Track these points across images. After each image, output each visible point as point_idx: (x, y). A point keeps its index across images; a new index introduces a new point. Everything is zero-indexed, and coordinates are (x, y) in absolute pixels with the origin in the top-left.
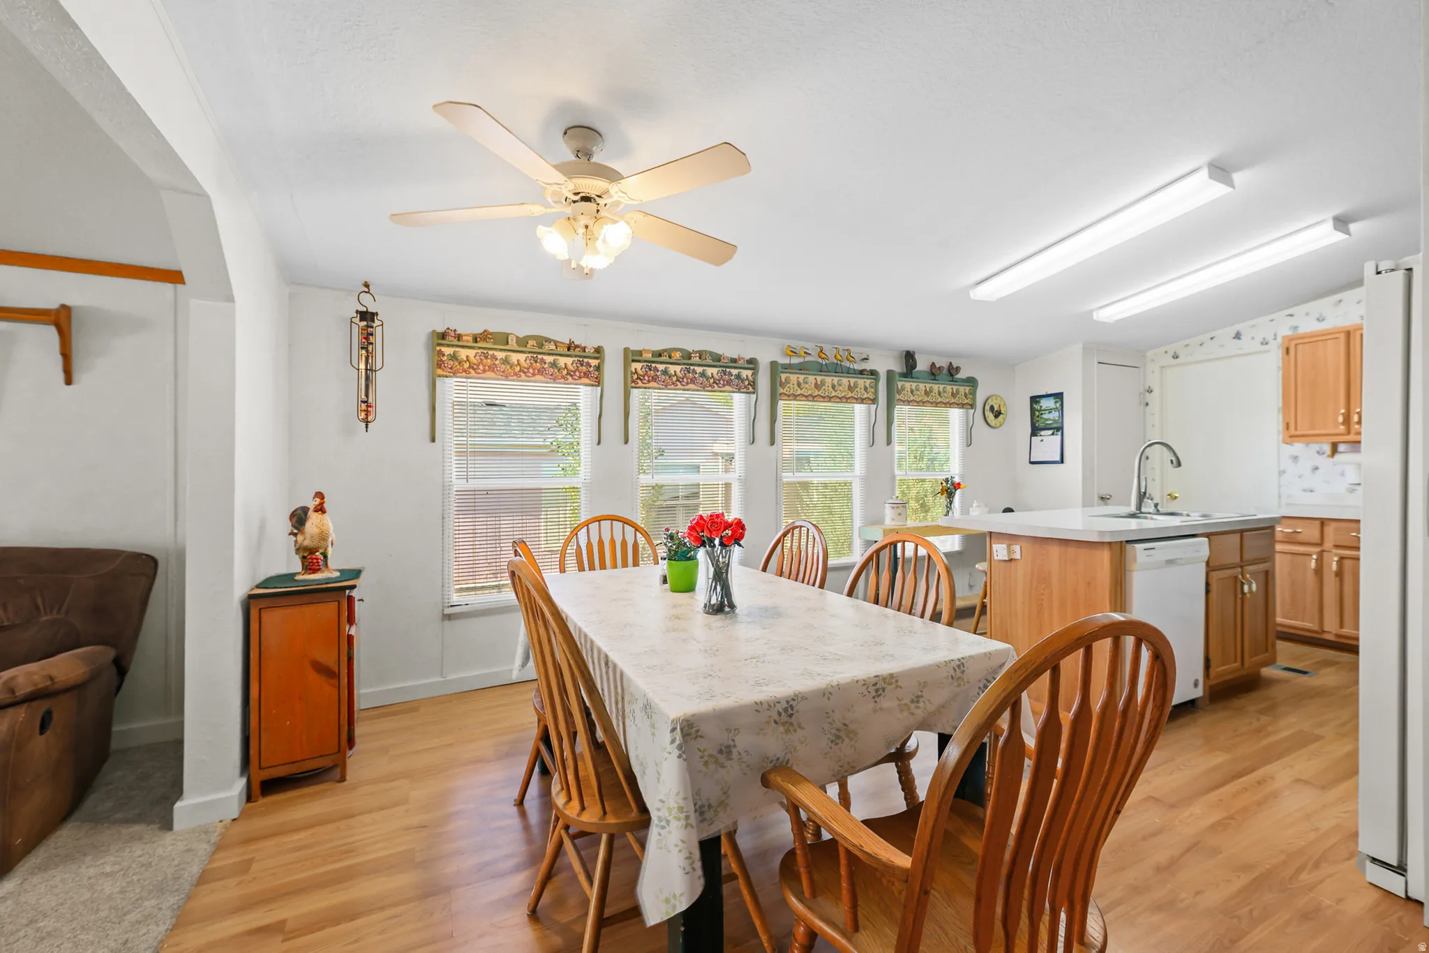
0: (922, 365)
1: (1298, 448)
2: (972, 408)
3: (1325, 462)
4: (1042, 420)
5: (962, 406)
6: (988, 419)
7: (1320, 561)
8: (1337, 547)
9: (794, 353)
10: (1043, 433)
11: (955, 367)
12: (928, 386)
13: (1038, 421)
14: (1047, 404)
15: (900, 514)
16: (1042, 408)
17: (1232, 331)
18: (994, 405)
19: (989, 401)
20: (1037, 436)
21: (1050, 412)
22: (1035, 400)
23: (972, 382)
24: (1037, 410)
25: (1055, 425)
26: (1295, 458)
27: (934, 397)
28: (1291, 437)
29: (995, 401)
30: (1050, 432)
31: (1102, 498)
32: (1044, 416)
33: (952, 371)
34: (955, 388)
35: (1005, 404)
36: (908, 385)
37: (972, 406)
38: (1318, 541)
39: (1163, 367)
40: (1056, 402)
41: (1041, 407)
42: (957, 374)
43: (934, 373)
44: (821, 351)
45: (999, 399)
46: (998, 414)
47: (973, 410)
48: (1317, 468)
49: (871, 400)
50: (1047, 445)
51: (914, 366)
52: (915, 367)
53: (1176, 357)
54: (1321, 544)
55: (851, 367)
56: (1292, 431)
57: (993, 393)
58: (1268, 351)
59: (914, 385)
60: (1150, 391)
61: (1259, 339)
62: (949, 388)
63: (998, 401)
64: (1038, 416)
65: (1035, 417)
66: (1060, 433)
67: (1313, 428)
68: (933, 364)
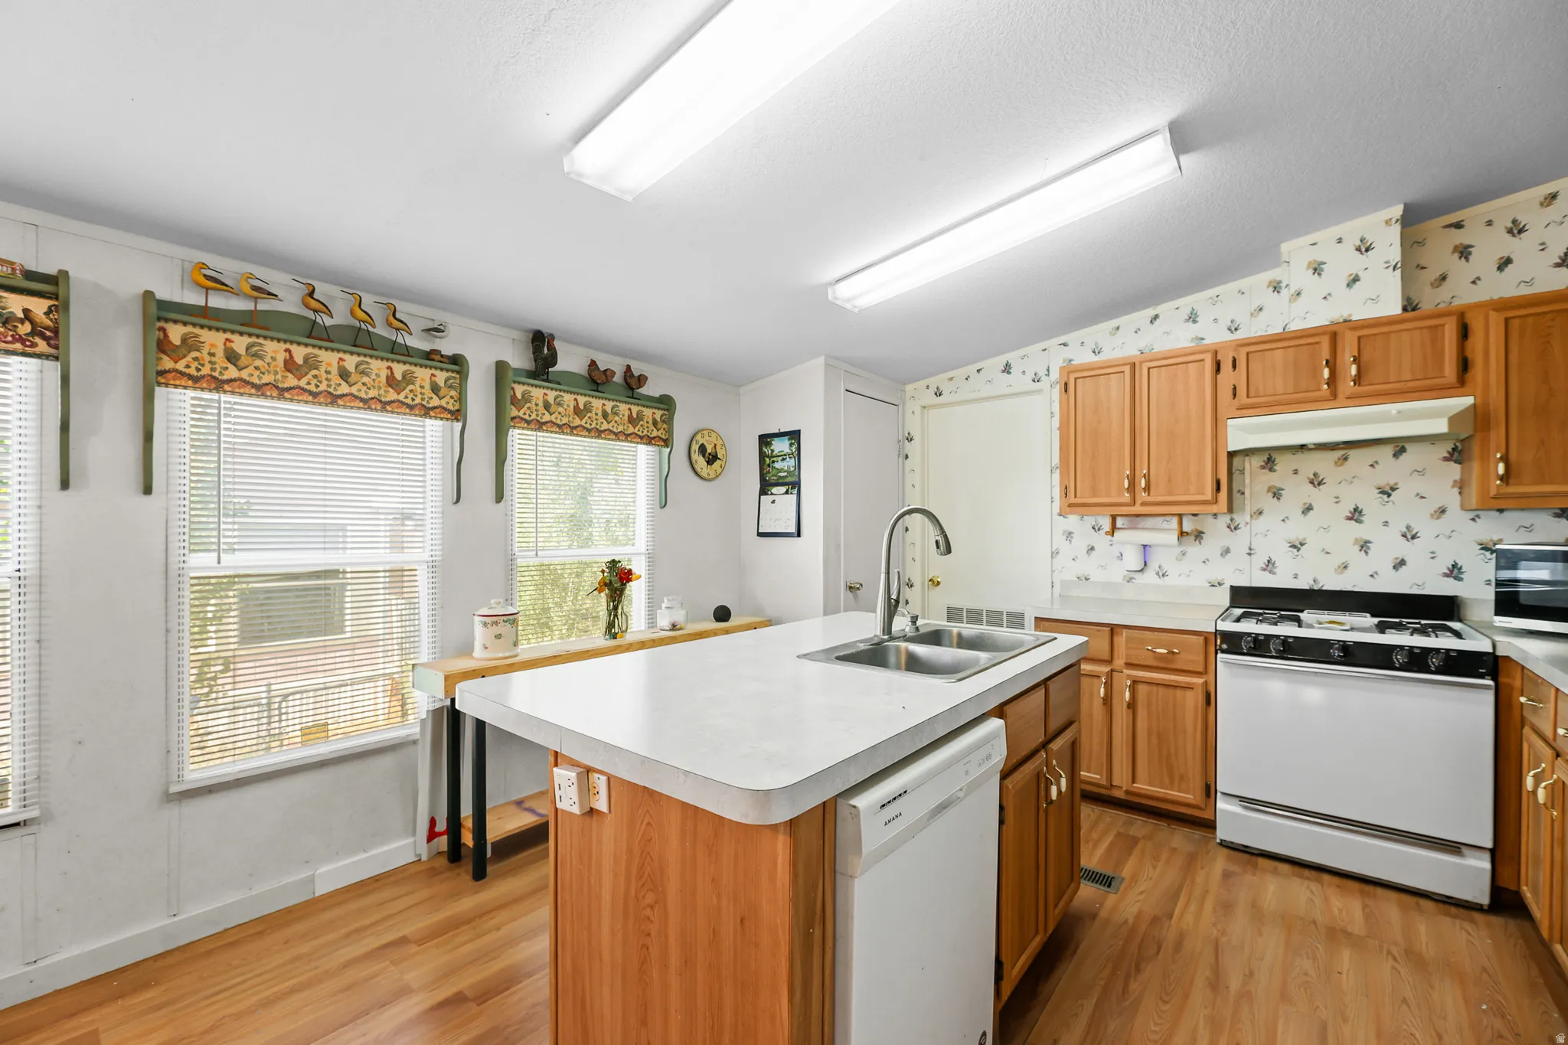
0: (570, 361)
1: (1073, 521)
2: (667, 446)
3: (1101, 540)
4: (774, 471)
5: (649, 440)
6: (696, 466)
7: (1109, 685)
8: (1129, 665)
9: (215, 283)
10: (775, 490)
11: (636, 374)
12: (582, 400)
13: (769, 472)
14: (781, 446)
15: (498, 637)
16: (774, 453)
17: (1001, 361)
18: (706, 444)
19: (699, 437)
20: (768, 494)
21: (783, 459)
22: (765, 440)
23: (666, 403)
24: (768, 457)
25: (789, 479)
26: (1069, 535)
27: (594, 420)
28: (1070, 505)
29: (707, 438)
30: (783, 489)
31: (850, 587)
32: (776, 465)
33: (632, 383)
34: (635, 409)
35: (724, 445)
36: (537, 393)
37: (667, 442)
38: (1106, 656)
39: (925, 408)
40: (791, 445)
41: (772, 451)
42: (640, 387)
43: (596, 380)
44: (311, 294)
45: (714, 435)
46: (712, 459)
47: (669, 449)
48: (1092, 549)
49: (450, 412)
50: (780, 510)
51: (552, 359)
52: (555, 364)
53: (939, 394)
54: (1110, 661)
55: (400, 340)
56: (1073, 500)
57: (700, 427)
58: (1040, 391)
59: (551, 395)
60: (910, 439)
61: (1030, 375)
62: (623, 408)
63: (713, 439)
64: (769, 465)
65: (766, 467)
66: (795, 491)
67: (1094, 495)
68: (593, 363)
